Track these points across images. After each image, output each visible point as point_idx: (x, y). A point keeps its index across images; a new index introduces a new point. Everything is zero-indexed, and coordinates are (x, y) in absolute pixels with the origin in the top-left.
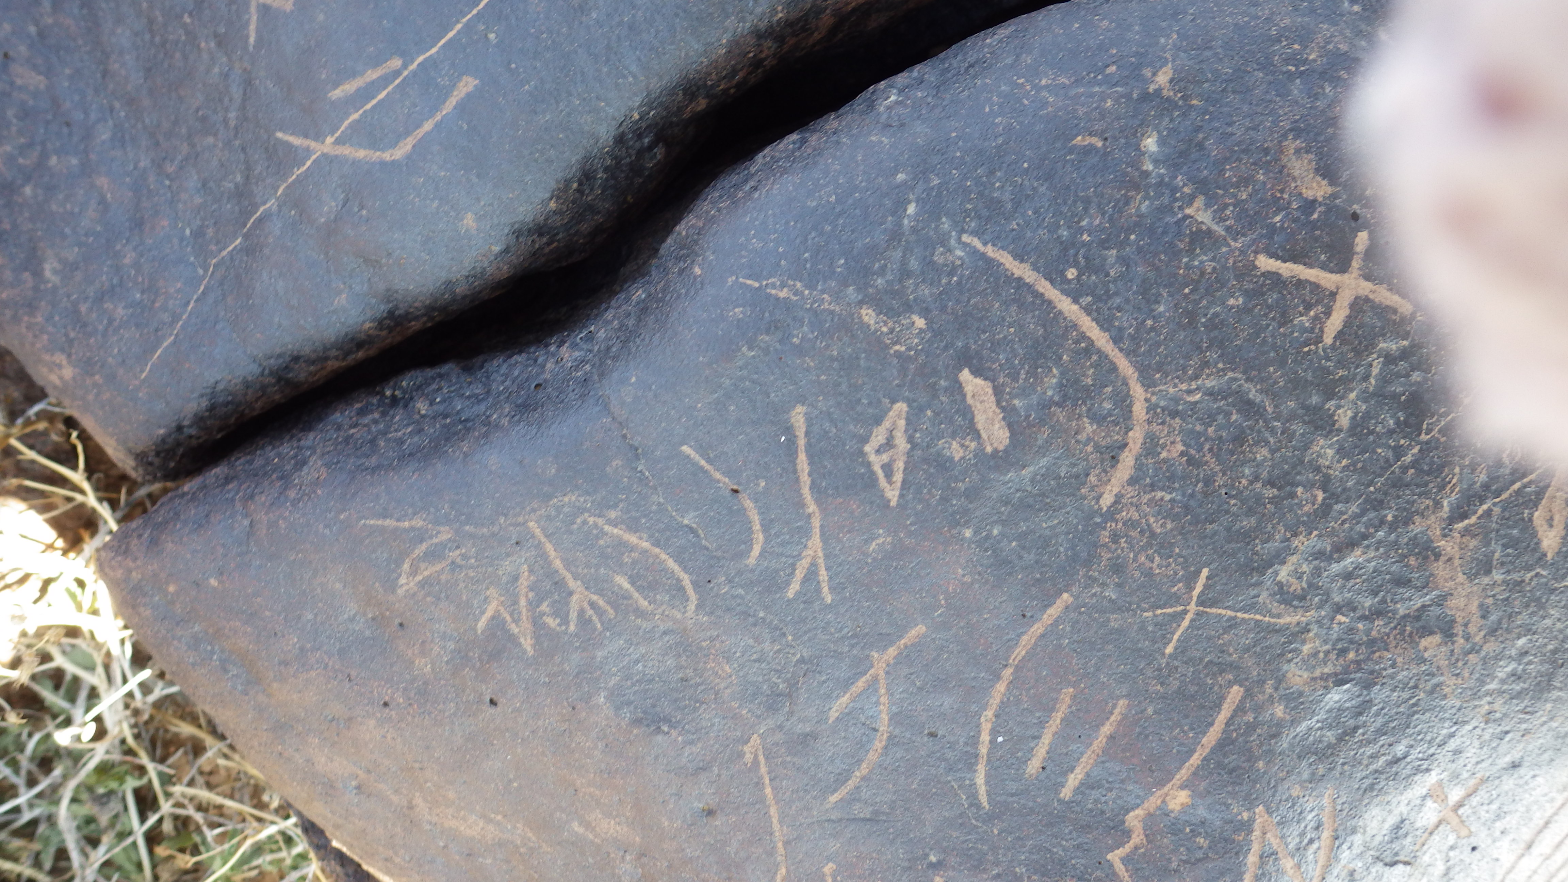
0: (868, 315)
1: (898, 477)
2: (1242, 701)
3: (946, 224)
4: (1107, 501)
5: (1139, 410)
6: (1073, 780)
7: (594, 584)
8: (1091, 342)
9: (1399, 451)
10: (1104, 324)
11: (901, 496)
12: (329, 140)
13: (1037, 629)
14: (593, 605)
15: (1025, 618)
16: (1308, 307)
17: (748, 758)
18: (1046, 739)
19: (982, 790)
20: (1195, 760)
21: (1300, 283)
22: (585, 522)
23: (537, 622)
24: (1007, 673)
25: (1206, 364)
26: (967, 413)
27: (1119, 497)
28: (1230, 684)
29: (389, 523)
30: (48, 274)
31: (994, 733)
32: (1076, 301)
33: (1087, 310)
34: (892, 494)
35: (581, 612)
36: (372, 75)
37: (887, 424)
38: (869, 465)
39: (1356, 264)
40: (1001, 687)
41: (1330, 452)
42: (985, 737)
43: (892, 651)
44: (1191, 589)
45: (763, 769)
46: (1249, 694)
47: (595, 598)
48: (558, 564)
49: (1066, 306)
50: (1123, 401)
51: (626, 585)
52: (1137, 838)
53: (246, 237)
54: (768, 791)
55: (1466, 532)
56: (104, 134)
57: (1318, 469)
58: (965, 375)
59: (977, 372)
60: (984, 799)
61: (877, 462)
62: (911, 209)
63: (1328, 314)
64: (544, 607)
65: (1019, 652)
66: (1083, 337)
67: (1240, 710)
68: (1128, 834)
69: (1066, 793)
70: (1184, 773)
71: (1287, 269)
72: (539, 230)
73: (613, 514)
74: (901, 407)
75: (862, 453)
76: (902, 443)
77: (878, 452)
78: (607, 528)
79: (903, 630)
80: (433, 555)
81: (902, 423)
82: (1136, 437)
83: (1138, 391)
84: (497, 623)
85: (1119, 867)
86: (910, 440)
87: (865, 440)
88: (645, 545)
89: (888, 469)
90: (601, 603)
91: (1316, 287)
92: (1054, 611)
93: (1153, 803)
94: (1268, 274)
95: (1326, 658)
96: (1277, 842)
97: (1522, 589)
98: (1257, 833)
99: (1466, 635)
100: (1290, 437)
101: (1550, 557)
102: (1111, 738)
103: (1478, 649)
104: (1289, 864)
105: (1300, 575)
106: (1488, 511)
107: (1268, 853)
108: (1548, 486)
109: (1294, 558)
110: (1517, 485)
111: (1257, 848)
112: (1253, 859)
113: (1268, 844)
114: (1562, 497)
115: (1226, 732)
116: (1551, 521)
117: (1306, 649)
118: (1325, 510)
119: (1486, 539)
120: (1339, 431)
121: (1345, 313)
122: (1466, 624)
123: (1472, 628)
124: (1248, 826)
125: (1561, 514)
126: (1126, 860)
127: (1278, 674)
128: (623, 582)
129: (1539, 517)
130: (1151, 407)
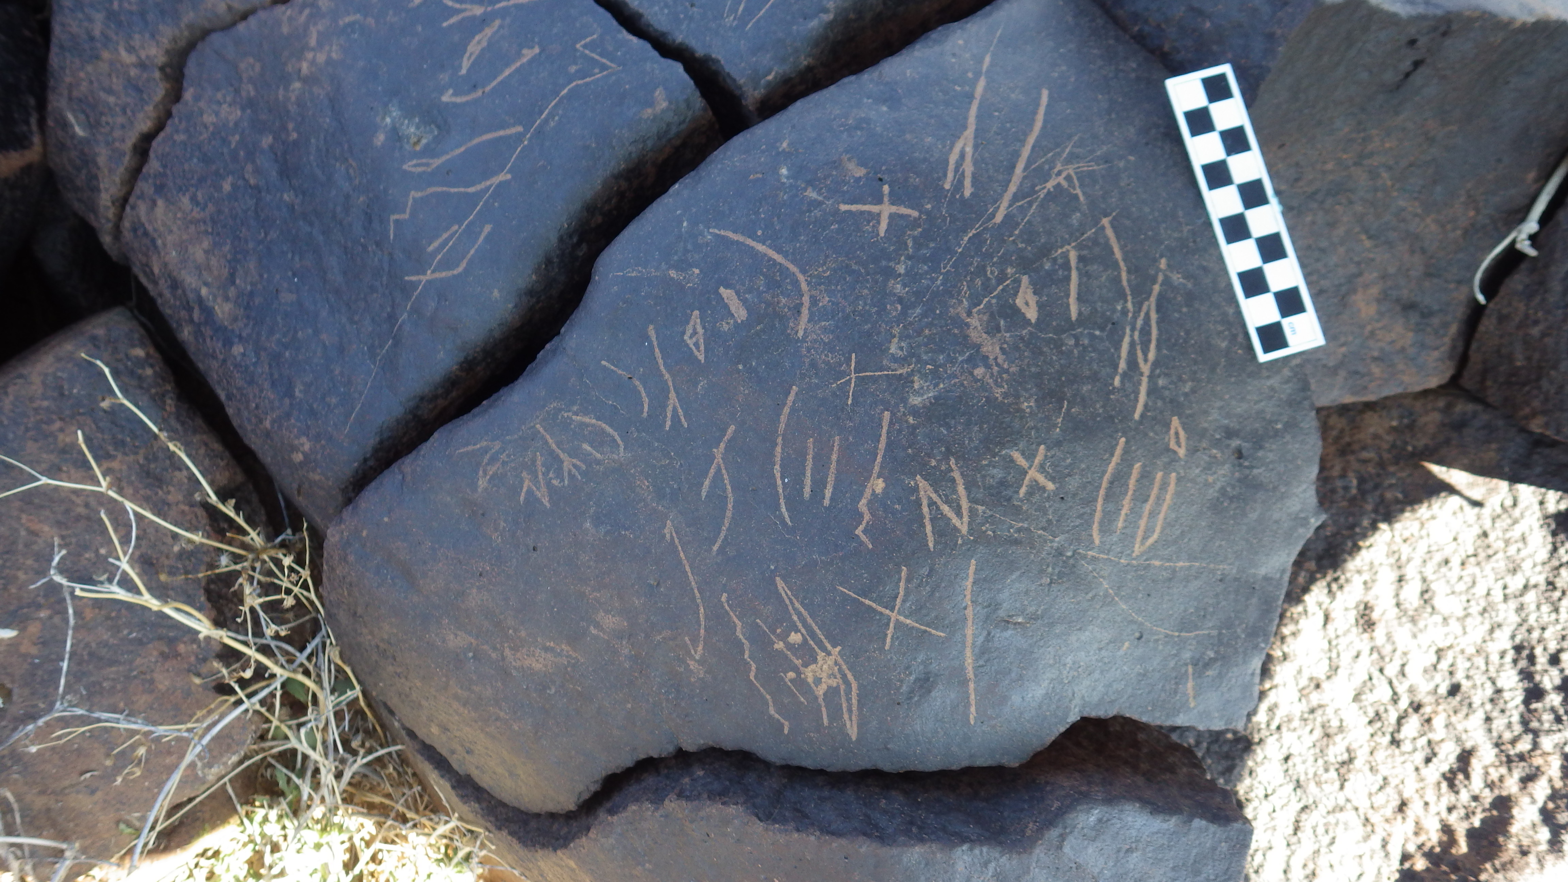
0: (673, 273)
1: (702, 348)
2: (891, 420)
3: (701, 227)
4: (801, 334)
5: (804, 286)
6: (828, 492)
7: (574, 453)
8: (774, 260)
9: (933, 280)
10: (779, 251)
11: (706, 357)
12: (429, 272)
13: (786, 410)
14: (575, 466)
15: (780, 406)
16: (869, 222)
17: (668, 536)
18: (808, 473)
19: (786, 515)
20: (879, 459)
21: (862, 213)
22: (563, 416)
23: (549, 484)
24: (780, 440)
25: (827, 257)
26: (726, 307)
27: (806, 329)
28: (882, 412)
29: (470, 448)
30: (297, 393)
31: (783, 479)
32: (764, 244)
33: (770, 247)
34: (702, 358)
35: (570, 471)
36: (445, 236)
37: (692, 323)
38: (687, 345)
39: (886, 199)
40: (779, 449)
41: (899, 286)
42: (779, 482)
43: (722, 445)
44: (849, 366)
45: (677, 541)
46: (893, 414)
47: (574, 461)
48: (554, 446)
49: (760, 248)
50: (796, 283)
51: (589, 449)
52: (867, 517)
53: (394, 338)
54: (682, 555)
55: (979, 312)
56: (324, 313)
57: (895, 295)
58: (722, 290)
59: (726, 287)
60: (788, 520)
61: (691, 343)
62: (685, 224)
63: (879, 223)
64: (551, 475)
65: (782, 426)
66: (770, 259)
67: (891, 423)
68: (861, 515)
69: (827, 502)
70: (876, 469)
71: (854, 208)
72: (530, 293)
73: (575, 408)
74: (696, 313)
75: (684, 341)
76: (700, 330)
77: (691, 337)
78: (574, 417)
79: (724, 431)
80: (493, 460)
81: (698, 321)
82: (806, 299)
83: (801, 278)
84: (530, 492)
85: (863, 538)
86: (704, 327)
87: (684, 333)
88: (594, 421)
89: (696, 344)
90: (578, 463)
91: (869, 213)
92: (791, 398)
93: (868, 493)
94: (846, 212)
95: (928, 389)
96: (934, 496)
97: (1022, 338)
98: (922, 493)
99: (997, 365)
100: (876, 282)
101: (1033, 321)
102: (838, 461)
103: (1007, 371)
104: (945, 509)
105: (901, 349)
106: (989, 302)
107: (932, 504)
108: (1019, 286)
109: (896, 340)
110: (1001, 287)
111: (925, 502)
112: (925, 510)
113: (930, 498)
114: (1030, 291)
115: (888, 438)
116: (1027, 304)
117: (916, 386)
118: (904, 313)
119: (992, 315)
120: (900, 275)
121: (887, 221)
122: (996, 359)
123: (1000, 361)
124: (916, 489)
125: (1032, 300)
126: (865, 531)
127: (904, 400)
128: (586, 447)
129: (1019, 302)
130: (809, 283)
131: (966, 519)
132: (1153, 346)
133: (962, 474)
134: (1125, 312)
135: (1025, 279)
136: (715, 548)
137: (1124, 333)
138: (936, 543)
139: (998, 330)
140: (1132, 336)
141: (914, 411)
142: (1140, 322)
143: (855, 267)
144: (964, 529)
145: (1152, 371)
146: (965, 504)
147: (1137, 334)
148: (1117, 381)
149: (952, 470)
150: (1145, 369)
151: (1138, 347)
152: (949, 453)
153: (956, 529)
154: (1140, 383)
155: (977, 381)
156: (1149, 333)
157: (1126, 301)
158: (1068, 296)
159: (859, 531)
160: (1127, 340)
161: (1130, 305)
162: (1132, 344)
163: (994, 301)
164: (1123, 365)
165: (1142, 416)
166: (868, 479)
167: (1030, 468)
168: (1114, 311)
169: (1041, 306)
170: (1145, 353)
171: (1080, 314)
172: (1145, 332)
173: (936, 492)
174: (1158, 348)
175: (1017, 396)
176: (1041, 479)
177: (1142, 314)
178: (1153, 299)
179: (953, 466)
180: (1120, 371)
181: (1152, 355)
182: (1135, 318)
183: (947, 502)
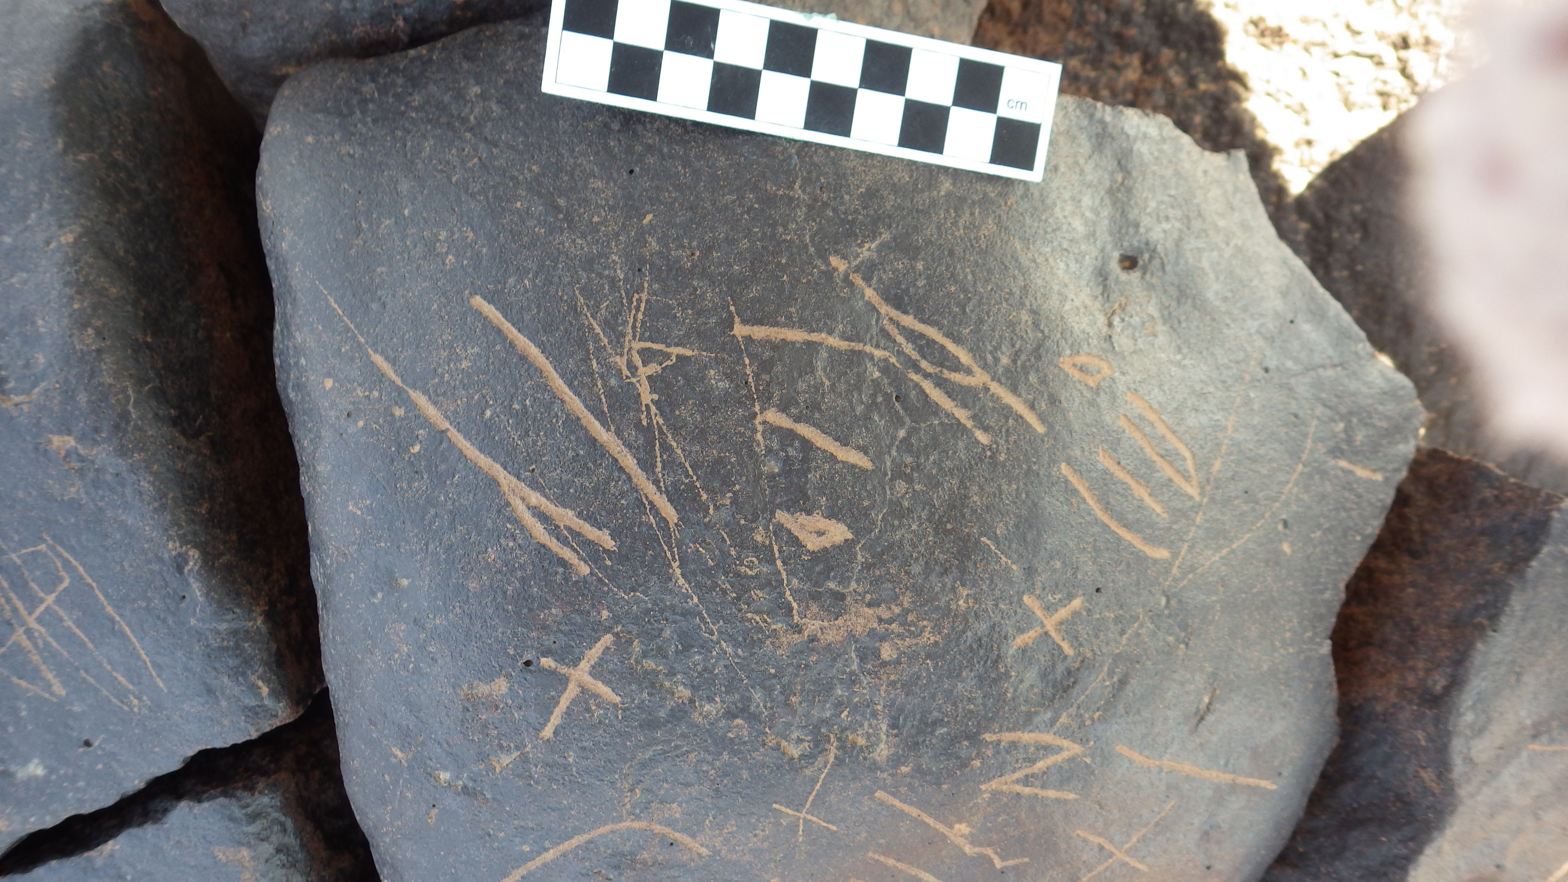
2: (890, 792)
4: (705, 851)
5: (639, 826)
8: (579, 847)
9: (722, 656)
10: (568, 837)
16: (588, 710)
20: (930, 821)
21: (568, 712)
25: (612, 785)
27: (703, 845)
28: (873, 798)
32: (546, 850)
33: (555, 844)
39: (564, 670)
44: (786, 815)
46: (884, 788)
49: (548, 856)
50: (629, 834)
52: (988, 852)
55: (803, 615)
57: (717, 719)
63: (596, 696)
66: (574, 850)
67: (894, 794)
68: (982, 856)
70: (939, 826)
71: (555, 719)
82: (660, 829)
83: (624, 825)
85: (1010, 863)
91: (574, 702)
94: (556, 733)
95: (877, 729)
96: (1019, 775)
97: (867, 566)
98: (1005, 787)
99: (890, 621)
100: (684, 736)
101: (850, 536)
102: (899, 860)
103: (906, 612)
104: (1041, 765)
105: (800, 741)
106: (794, 592)
107: (1026, 781)
108: (789, 532)
109: (784, 743)
110: (779, 563)
111: (1018, 788)
112: (1026, 790)
113: (1018, 781)
114: (803, 518)
115: (911, 804)
116: (820, 533)
117: (861, 741)
118: (753, 718)
119: (815, 597)
120: (692, 701)
121: (600, 684)
122: (880, 620)
123: (886, 615)
124: (996, 795)
125: (818, 521)
127: (874, 767)
129: (813, 544)
130: (638, 818)
131: (1066, 743)
132: (951, 346)
133: (1009, 730)
134: (886, 368)
135: (781, 516)
137: (917, 385)
138: (1073, 789)
139: (842, 597)
140: (927, 376)
141: (896, 761)
142: (909, 349)
143: (649, 754)
144: (1076, 749)
145: (985, 367)
146: (1047, 738)
147: (924, 364)
148: (983, 438)
149: (999, 742)
150: (979, 378)
151: (946, 374)
152: (973, 738)
153: (1072, 759)
154: (996, 399)
155: (898, 662)
156: (931, 343)
157: (872, 357)
158: (832, 458)
160: (928, 386)
161: (878, 353)
162: (940, 383)
163: (795, 581)
164: (962, 415)
165: (1042, 418)
166: (944, 837)
167: (1043, 626)
168: (876, 383)
169: (832, 514)
170: (957, 366)
171: (864, 450)
172: (926, 346)
173: (1013, 771)
174: (958, 340)
175: (947, 612)
176: (1063, 613)
177: (900, 339)
178: (885, 309)
179: (995, 738)
180: (969, 424)
181: (964, 357)
182: (900, 353)
183: (1034, 760)
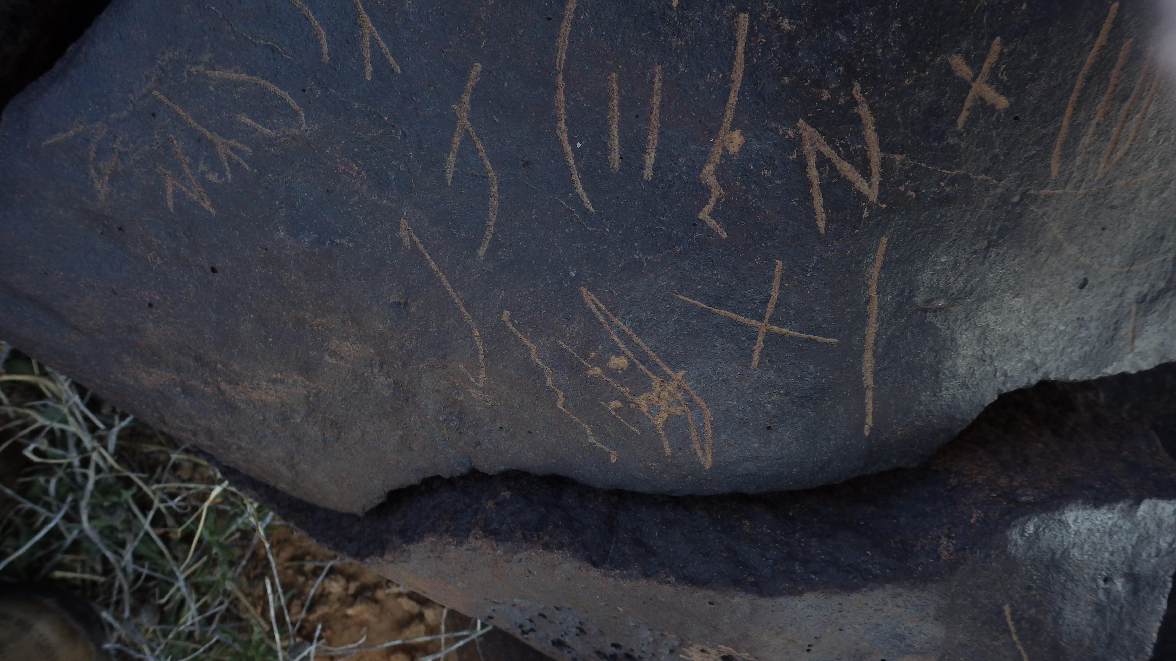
6: (650, 160)
13: (566, 28)
14: (234, 150)
15: (553, 23)
17: (406, 240)
18: (615, 131)
19: (585, 198)
20: (733, 98)
22: (190, 74)
23: (203, 182)
24: (560, 80)
29: (60, 137)
31: (572, 141)
35: (230, 159)
40: (561, 96)
42: (568, 149)
43: (466, 98)
45: (421, 247)
46: (754, 17)
47: (232, 142)
48: (193, 122)
51: (249, 121)
54: (432, 264)
60: (589, 205)
64: (202, 167)
65: (562, 56)
67: (752, 34)
69: (648, 173)
73: (206, 57)
78: (210, 73)
79: (464, 74)
80: (103, 152)
84: (178, 195)
88: (244, 76)
90: (239, 145)
92: (571, 4)
93: (716, 154)
98: (808, 147)
102: (662, 107)
104: (846, 168)
107: (823, 163)
111: (812, 161)
112: (813, 173)
113: (820, 154)
115: (747, 60)
124: (797, 142)
126: (712, 215)
128: (245, 119)
131: (876, 179)
133: (872, 108)
136: (482, 252)
138: (829, 221)
144: (872, 193)
146: (875, 156)
149: (856, 104)
152: (851, 74)
153: (861, 196)
159: (704, 214)
166: (714, 132)
167: (974, 79)
173: (830, 142)
176: (991, 95)
179: (858, 97)
183: (849, 158)
